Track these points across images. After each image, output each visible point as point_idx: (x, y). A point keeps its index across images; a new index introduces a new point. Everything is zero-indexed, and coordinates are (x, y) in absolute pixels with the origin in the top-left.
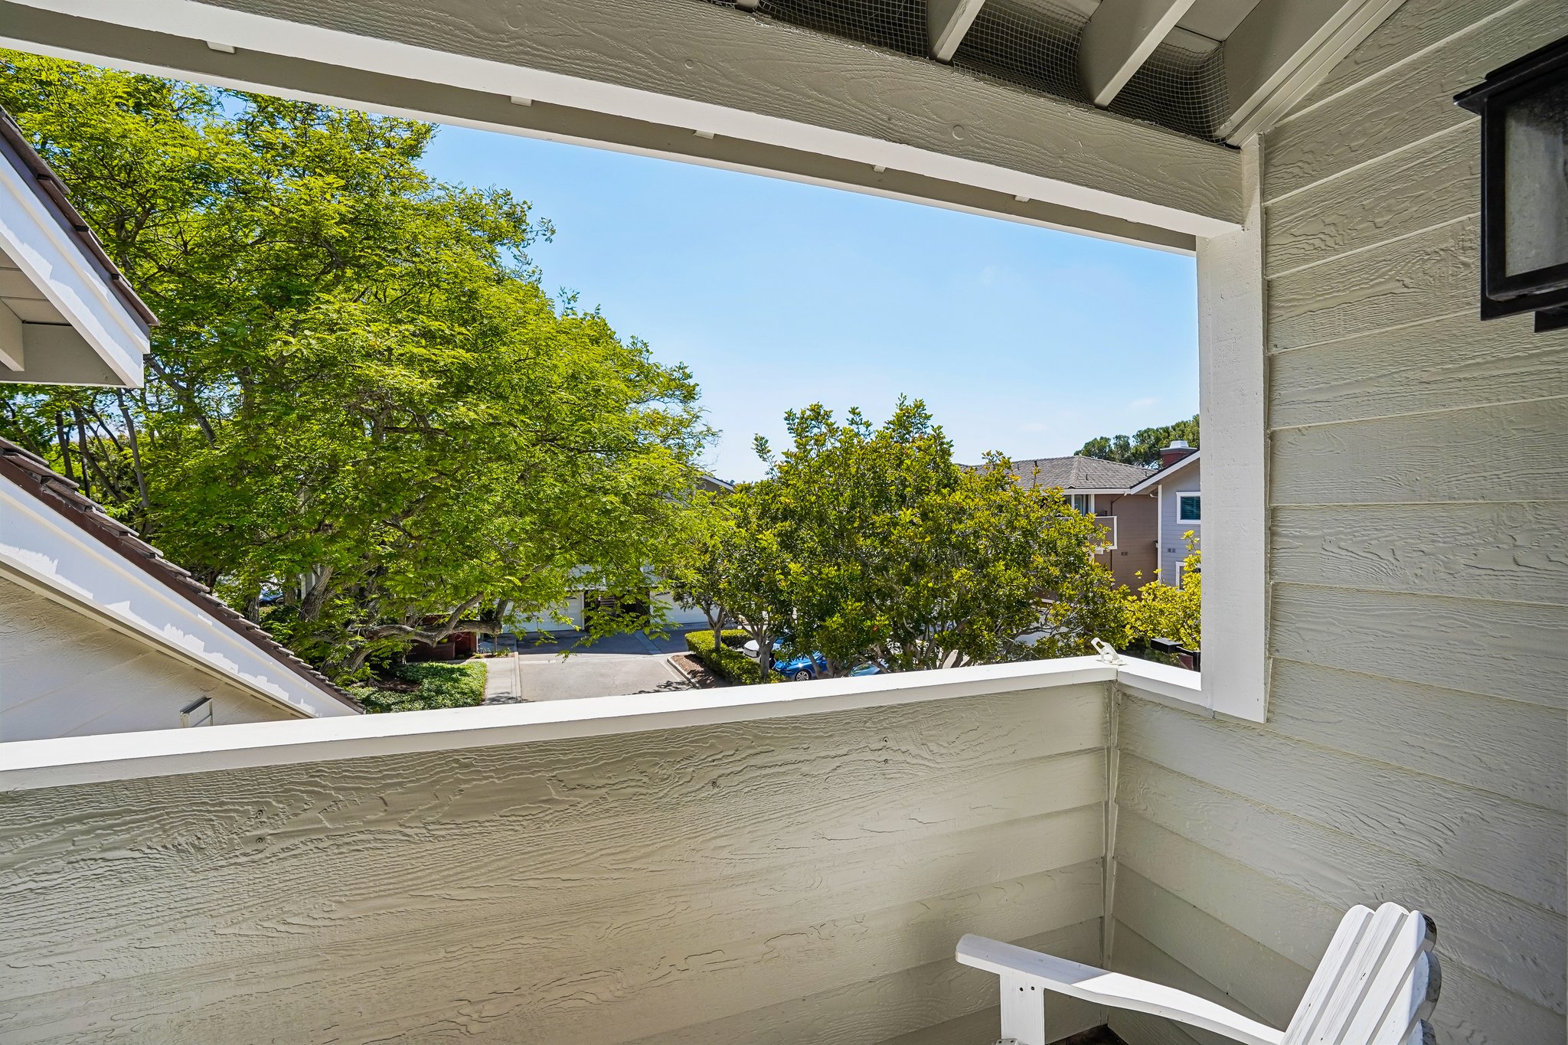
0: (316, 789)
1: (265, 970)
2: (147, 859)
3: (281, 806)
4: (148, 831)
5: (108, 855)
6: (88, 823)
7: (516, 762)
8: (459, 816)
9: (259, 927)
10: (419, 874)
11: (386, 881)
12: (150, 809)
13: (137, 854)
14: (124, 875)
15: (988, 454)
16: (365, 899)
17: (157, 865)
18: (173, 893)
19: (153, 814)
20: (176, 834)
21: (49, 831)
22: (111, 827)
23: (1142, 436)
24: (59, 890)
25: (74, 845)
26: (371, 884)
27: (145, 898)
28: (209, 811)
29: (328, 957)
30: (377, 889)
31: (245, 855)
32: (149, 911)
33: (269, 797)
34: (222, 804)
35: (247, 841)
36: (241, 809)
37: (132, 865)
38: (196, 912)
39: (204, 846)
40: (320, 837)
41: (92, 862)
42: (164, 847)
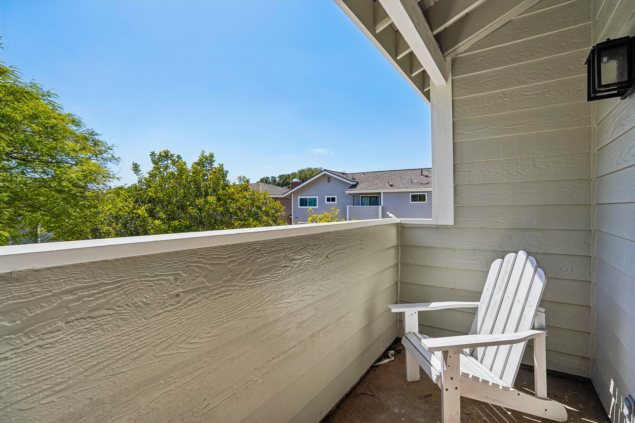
0: (201, 265)
1: (178, 374)
2: (118, 314)
3: (186, 275)
4: (117, 296)
5: (93, 314)
6: (77, 293)
7: (274, 249)
8: (258, 275)
9: (177, 348)
10: (243, 307)
11: (230, 313)
12: (116, 281)
13: (112, 312)
14: (105, 326)
15: (240, 177)
16: (223, 323)
17: (124, 317)
18: (131, 336)
19: (119, 284)
20: (133, 296)
21: (50, 301)
22: (93, 295)
23: (281, 177)
24: (61, 343)
25: (69, 310)
26: (225, 315)
27: (115, 342)
28: (150, 281)
29: (206, 359)
30: (227, 317)
31: (171, 305)
32: (117, 350)
33: (180, 271)
34: (157, 276)
35: (171, 297)
36: (166, 278)
37: (110, 319)
38: (144, 345)
39: (149, 302)
40: (205, 291)
41: (83, 320)
42: (127, 305)
